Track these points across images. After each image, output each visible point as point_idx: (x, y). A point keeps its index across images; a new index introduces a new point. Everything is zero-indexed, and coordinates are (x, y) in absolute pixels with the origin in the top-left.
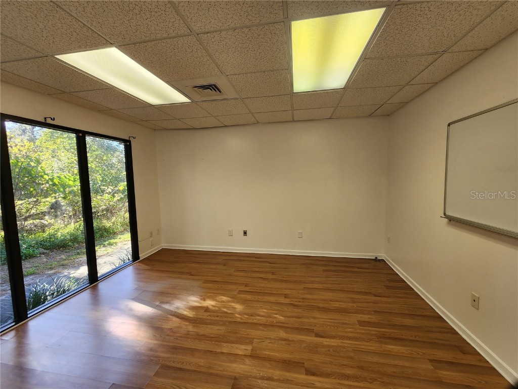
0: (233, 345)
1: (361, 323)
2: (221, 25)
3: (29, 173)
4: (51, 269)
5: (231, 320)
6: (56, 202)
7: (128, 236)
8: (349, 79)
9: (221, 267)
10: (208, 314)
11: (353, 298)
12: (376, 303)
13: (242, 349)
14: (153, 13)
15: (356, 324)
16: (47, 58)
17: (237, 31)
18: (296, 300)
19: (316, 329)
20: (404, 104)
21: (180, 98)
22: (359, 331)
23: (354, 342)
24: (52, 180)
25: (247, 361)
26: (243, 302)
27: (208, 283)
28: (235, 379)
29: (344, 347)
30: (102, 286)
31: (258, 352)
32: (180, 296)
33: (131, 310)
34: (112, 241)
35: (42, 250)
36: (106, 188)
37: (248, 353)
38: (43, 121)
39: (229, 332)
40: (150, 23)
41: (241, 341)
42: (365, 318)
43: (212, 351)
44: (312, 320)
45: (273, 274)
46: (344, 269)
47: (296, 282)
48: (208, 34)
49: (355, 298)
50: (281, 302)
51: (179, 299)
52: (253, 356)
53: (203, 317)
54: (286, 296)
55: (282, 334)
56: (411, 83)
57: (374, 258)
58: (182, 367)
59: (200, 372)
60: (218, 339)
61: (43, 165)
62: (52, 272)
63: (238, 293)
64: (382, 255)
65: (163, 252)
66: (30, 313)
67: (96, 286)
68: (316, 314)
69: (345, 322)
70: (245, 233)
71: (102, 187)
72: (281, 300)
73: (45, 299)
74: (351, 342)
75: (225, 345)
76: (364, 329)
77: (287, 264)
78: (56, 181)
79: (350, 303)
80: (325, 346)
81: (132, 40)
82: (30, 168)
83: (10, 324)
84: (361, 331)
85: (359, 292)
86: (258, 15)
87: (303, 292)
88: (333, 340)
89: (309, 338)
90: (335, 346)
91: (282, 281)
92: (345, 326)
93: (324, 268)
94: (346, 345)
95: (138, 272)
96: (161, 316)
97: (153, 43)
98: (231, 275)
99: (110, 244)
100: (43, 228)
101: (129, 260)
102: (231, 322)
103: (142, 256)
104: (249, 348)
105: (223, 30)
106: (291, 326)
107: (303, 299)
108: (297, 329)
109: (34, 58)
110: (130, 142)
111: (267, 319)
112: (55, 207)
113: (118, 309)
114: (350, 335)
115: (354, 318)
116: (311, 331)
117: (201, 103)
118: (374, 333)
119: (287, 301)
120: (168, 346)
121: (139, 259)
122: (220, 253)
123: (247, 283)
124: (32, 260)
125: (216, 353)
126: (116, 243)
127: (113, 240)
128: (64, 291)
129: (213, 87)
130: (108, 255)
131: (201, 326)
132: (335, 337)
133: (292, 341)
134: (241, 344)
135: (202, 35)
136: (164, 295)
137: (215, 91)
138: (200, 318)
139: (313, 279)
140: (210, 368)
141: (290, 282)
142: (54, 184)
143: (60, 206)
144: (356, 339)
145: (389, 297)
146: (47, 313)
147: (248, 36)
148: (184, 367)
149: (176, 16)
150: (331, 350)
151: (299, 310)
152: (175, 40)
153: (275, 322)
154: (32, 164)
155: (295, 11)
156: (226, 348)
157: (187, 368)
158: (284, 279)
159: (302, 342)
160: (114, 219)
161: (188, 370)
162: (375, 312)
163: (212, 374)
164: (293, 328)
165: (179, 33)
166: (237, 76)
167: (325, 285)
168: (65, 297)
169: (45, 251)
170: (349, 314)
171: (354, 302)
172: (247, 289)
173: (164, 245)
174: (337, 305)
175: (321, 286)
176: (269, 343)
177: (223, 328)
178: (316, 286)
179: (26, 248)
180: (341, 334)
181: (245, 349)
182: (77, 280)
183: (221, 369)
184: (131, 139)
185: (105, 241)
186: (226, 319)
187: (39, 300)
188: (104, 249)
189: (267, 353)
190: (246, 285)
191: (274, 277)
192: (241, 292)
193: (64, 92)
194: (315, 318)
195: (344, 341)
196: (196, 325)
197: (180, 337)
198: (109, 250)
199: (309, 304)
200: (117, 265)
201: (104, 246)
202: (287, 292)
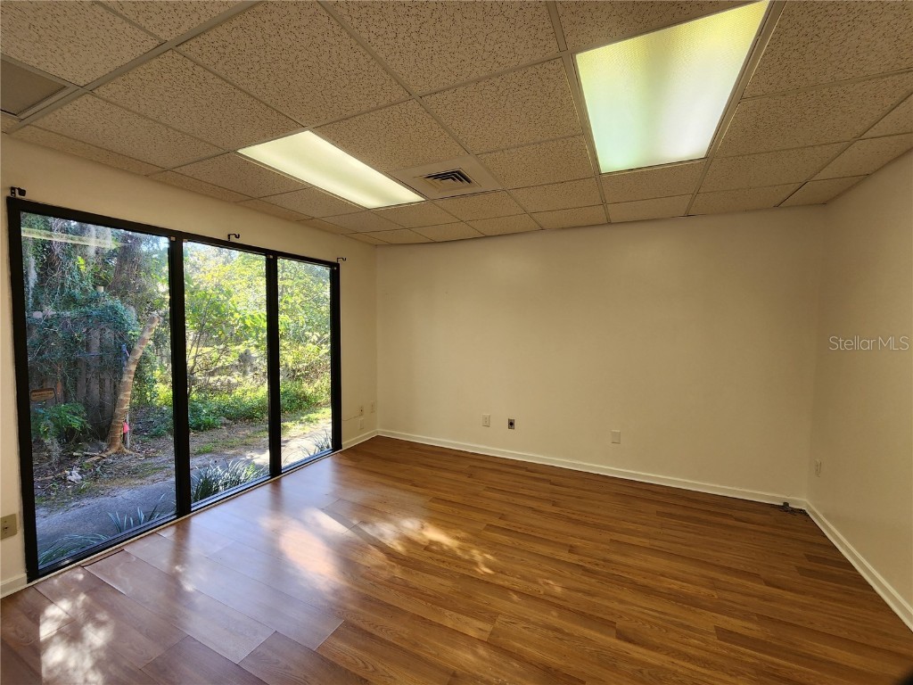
0: (460, 616)
1: (724, 634)
2: (453, 78)
3: (218, 308)
4: (232, 447)
5: (466, 573)
6: (246, 352)
7: (328, 411)
8: (713, 141)
9: (465, 479)
10: (428, 554)
11: (712, 578)
12: (766, 600)
13: (474, 627)
14: (353, 77)
15: (711, 633)
16: (229, 153)
17: (482, 83)
18: (589, 560)
19: (620, 623)
20: (862, 178)
21: (408, 196)
22: (712, 648)
23: (699, 669)
24: (243, 320)
25: (482, 651)
26: (492, 546)
27: (439, 503)
28: (454, 675)
29: (675, 673)
30: (287, 482)
31: (501, 639)
32: (391, 517)
33: (318, 525)
34: (312, 416)
35: (224, 419)
36: (310, 334)
37: (485, 637)
38: (227, 240)
39: (458, 592)
40: (349, 91)
41: (475, 613)
42: (736, 625)
43: (424, 619)
44: (616, 605)
45: (555, 504)
46: (704, 517)
47: (596, 526)
48: (437, 95)
49: (719, 580)
50: (562, 558)
51: (389, 521)
52: (491, 644)
53: (420, 559)
54: (572, 549)
55: (553, 618)
56: (869, 134)
57: (782, 504)
58: (374, 632)
59: (401, 648)
60: (437, 601)
61: (234, 297)
62: (231, 452)
63: (485, 529)
64: (800, 501)
65: (378, 441)
66: (195, 506)
67: (279, 480)
68: (626, 595)
69: (688, 623)
70: (511, 424)
71: (307, 333)
72: (561, 554)
73: (217, 491)
74: (692, 667)
75: (448, 613)
76: (728, 648)
77: (585, 490)
78: (248, 322)
79: (703, 586)
80: (632, 661)
81: (329, 117)
82: (219, 303)
83: (171, 516)
84: (720, 650)
85: (729, 568)
86: (512, 54)
87: (608, 547)
88: (653, 654)
89: (603, 637)
90: (653, 666)
91: (570, 520)
92: (686, 632)
93: (661, 509)
94: (680, 670)
95: (340, 468)
96: (357, 544)
97: (357, 118)
98: (477, 495)
99: (308, 420)
100: (230, 388)
101: (328, 447)
102: (463, 576)
103: (347, 445)
104: (488, 627)
105: (460, 86)
106: (572, 607)
107: (605, 560)
108: (582, 614)
109: (214, 157)
110: (337, 265)
111: (530, 584)
112: (245, 358)
113: (301, 520)
114: (692, 651)
115: (707, 621)
116: (612, 624)
117: (441, 202)
118: (751, 660)
119: (574, 559)
120: (359, 593)
121: (341, 448)
122: (468, 455)
123: (505, 513)
124: (211, 433)
125: (431, 623)
126: (317, 419)
127: (314, 414)
128: (238, 482)
129: (458, 176)
130: (304, 436)
131: (414, 572)
132: (658, 648)
133: (568, 634)
134: (476, 618)
135: (427, 97)
136: (368, 511)
137: (461, 180)
138: (415, 558)
139: (632, 526)
140: (416, 645)
141: (585, 524)
142: (246, 327)
143: (250, 357)
144: (705, 663)
145: (803, 593)
146: (214, 509)
147: (501, 89)
148: (377, 634)
149: (385, 76)
150: (645, 671)
151: (593, 581)
152: (387, 109)
153: (542, 592)
154: (221, 296)
155: (579, 37)
156: (449, 619)
157: (381, 635)
158: (575, 517)
159: (589, 641)
160: (318, 383)
161: (382, 641)
162: (761, 617)
163: (419, 657)
164: (575, 612)
165: (393, 99)
166: (493, 154)
167: (657, 543)
168: (237, 491)
169: (228, 421)
170: (699, 610)
171: (715, 588)
172: (502, 524)
173: (381, 431)
174: (676, 585)
175: (646, 542)
176: (525, 628)
177: (448, 583)
178: (635, 540)
179: (206, 415)
180: (673, 646)
181: (480, 629)
182: (258, 467)
183: (434, 652)
184: (340, 262)
185: (303, 415)
186: (457, 570)
187: (208, 489)
188: (301, 426)
189: (518, 645)
190: (502, 517)
191: (555, 510)
192: (490, 527)
193: (252, 198)
194: (621, 602)
195: (677, 661)
196: (407, 569)
197: (379, 583)
198: (308, 429)
199: (615, 572)
200: (312, 454)
201: (301, 422)
202: (577, 543)
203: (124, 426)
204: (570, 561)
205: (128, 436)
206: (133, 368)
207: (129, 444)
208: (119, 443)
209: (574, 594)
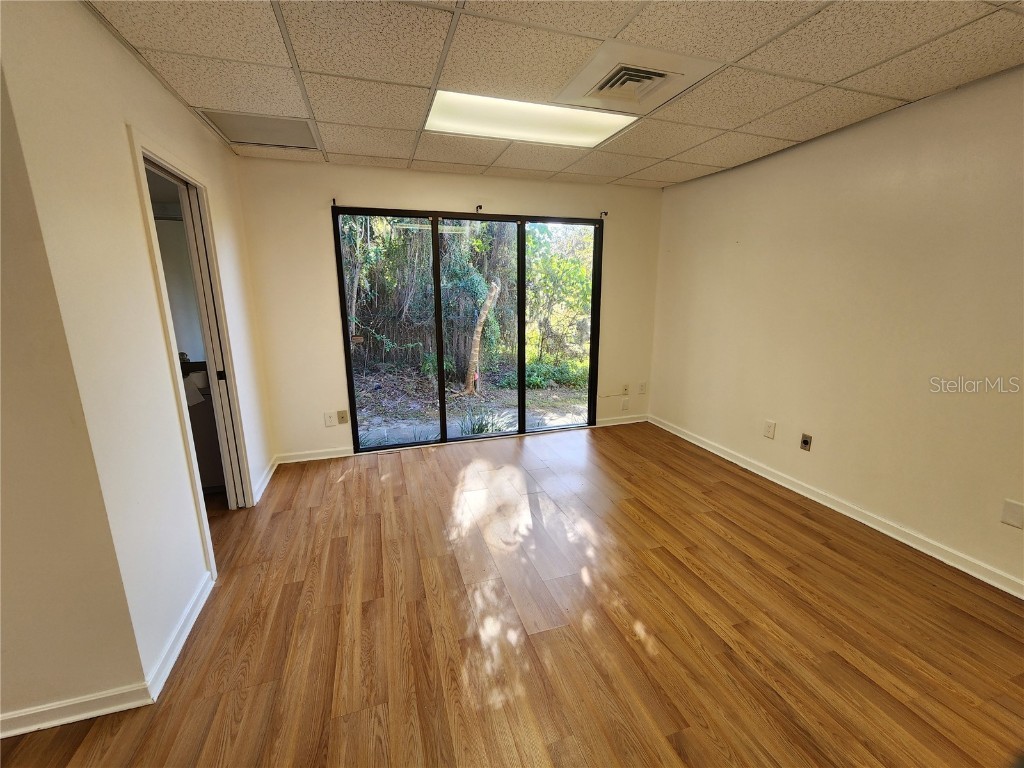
9: (697, 493)
16: (422, 133)
18: (753, 650)
19: (694, 731)
21: (621, 121)
35: (552, 382)
54: (742, 626)
63: (654, 551)
67: (523, 438)
68: (753, 716)
70: (806, 442)
72: (719, 621)
87: (811, 656)
98: (690, 515)
107: (778, 665)
109: (419, 140)
110: (602, 221)
116: (681, 723)
119: (731, 636)
121: (595, 424)
122: (737, 470)
123: (701, 546)
137: (646, 78)
151: (725, 672)
164: (650, 679)
169: (554, 385)
184: (604, 217)
190: (692, 548)
191: (784, 574)
192: (661, 551)
193: (487, 166)
202: (763, 623)
203: (475, 374)
204: (722, 635)
205: (478, 384)
206: (480, 329)
207: (478, 389)
208: (471, 387)
209: (676, 666)
